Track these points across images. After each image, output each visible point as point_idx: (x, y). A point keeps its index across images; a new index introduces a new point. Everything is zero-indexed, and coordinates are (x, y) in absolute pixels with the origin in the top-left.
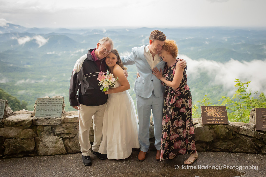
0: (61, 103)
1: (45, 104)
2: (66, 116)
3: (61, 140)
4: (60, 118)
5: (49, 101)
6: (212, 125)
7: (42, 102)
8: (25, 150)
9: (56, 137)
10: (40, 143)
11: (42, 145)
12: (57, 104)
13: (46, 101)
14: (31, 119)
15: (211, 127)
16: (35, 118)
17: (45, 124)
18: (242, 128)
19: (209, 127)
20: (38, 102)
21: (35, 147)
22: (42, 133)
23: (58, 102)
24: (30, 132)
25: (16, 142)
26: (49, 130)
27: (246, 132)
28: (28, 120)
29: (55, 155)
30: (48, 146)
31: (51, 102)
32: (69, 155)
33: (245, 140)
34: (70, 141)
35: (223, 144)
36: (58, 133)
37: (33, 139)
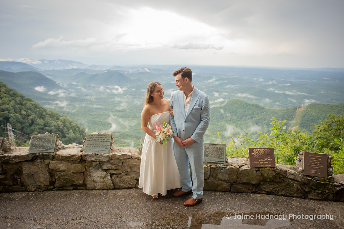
0: (109, 139)
1: (94, 140)
2: (114, 152)
3: (109, 176)
4: (108, 155)
5: (98, 136)
6: (259, 168)
7: (91, 138)
8: (74, 184)
9: (104, 173)
10: (89, 177)
11: (90, 179)
12: (106, 140)
13: (95, 136)
14: (80, 154)
15: (258, 169)
16: (84, 153)
17: (93, 159)
18: (289, 172)
19: (256, 170)
20: (88, 138)
21: (84, 181)
22: (91, 168)
23: (106, 139)
24: (79, 166)
25: (66, 175)
26: (97, 166)
27: (293, 176)
28: (77, 155)
29: (103, 190)
30: (96, 181)
31: (100, 138)
32: (116, 190)
33: (292, 184)
34: (117, 177)
35: (270, 187)
36: (106, 168)
37: (82, 174)
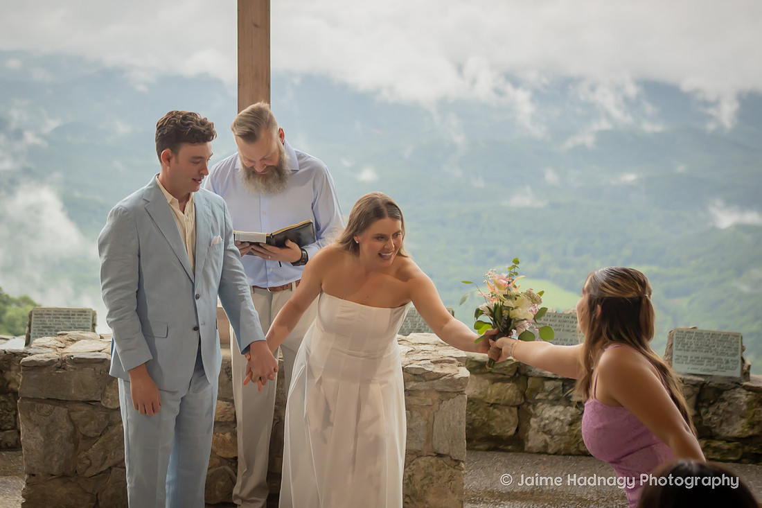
11: (536, 425)
21: (518, 429)
22: (540, 396)
24: (509, 391)
25: (476, 410)
26: (557, 391)
29: (566, 454)
30: (551, 430)
31: (563, 323)
37: (515, 410)
